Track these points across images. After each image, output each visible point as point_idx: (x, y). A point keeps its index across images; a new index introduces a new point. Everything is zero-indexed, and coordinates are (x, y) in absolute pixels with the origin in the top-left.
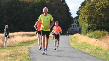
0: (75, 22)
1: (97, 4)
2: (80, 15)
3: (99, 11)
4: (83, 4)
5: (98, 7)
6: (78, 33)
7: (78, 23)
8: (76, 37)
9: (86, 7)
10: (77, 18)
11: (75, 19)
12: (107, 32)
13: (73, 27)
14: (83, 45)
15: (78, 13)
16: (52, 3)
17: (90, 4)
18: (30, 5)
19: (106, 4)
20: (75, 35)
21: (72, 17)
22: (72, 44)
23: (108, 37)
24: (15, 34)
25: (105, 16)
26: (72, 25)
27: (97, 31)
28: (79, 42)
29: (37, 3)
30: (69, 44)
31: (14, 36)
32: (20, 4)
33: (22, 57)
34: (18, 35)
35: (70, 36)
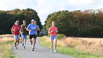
0: (44, 28)
1: (58, 17)
2: (47, 24)
3: (59, 21)
4: (49, 16)
5: (58, 19)
6: (46, 35)
7: (46, 29)
8: (44, 38)
9: (50, 18)
10: (45, 25)
11: (43, 26)
12: (64, 35)
13: (43, 31)
14: (48, 43)
15: (46, 22)
16: (29, 15)
17: (53, 17)
18: (14, 16)
19: (63, 16)
20: (43, 37)
21: (42, 25)
22: (41, 43)
23: (65, 38)
24: (3, 35)
25: (63, 25)
26: (42, 30)
27: (58, 34)
28: (46, 41)
29: (18, 15)
30: (40, 43)
31: (2, 37)
32: (7, 15)
33: (7, 52)
34: (5, 37)
35: (40, 37)
